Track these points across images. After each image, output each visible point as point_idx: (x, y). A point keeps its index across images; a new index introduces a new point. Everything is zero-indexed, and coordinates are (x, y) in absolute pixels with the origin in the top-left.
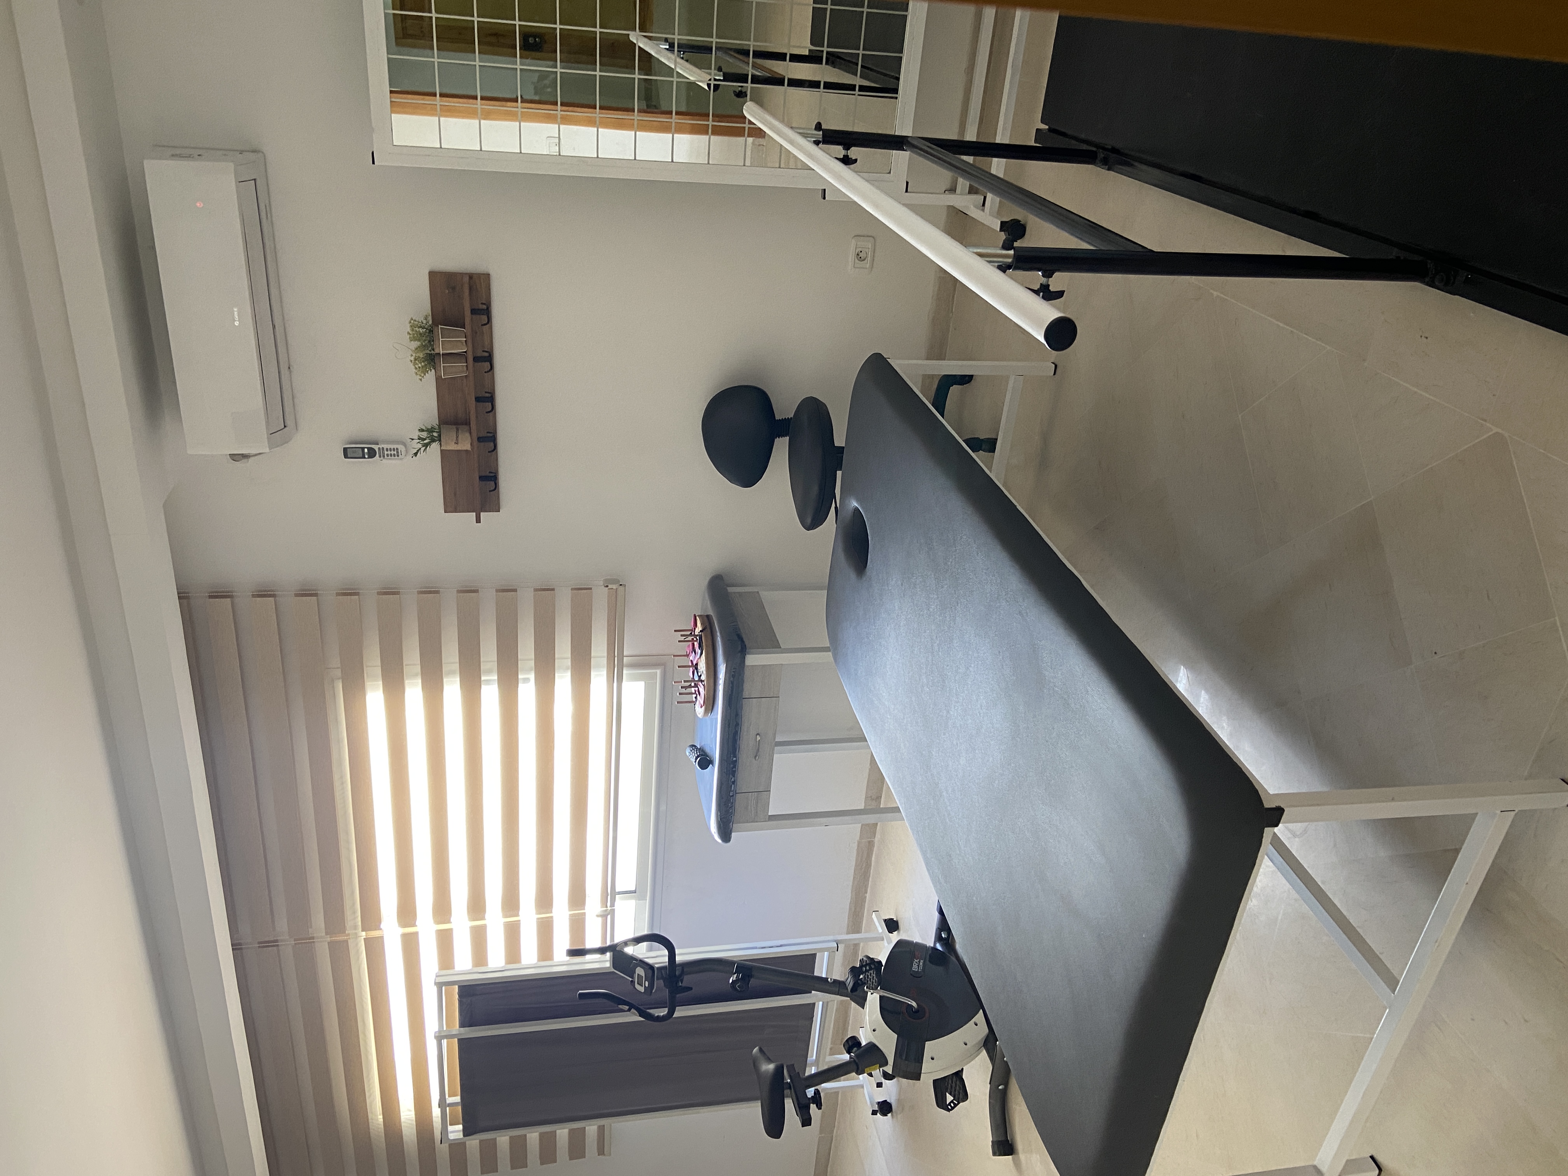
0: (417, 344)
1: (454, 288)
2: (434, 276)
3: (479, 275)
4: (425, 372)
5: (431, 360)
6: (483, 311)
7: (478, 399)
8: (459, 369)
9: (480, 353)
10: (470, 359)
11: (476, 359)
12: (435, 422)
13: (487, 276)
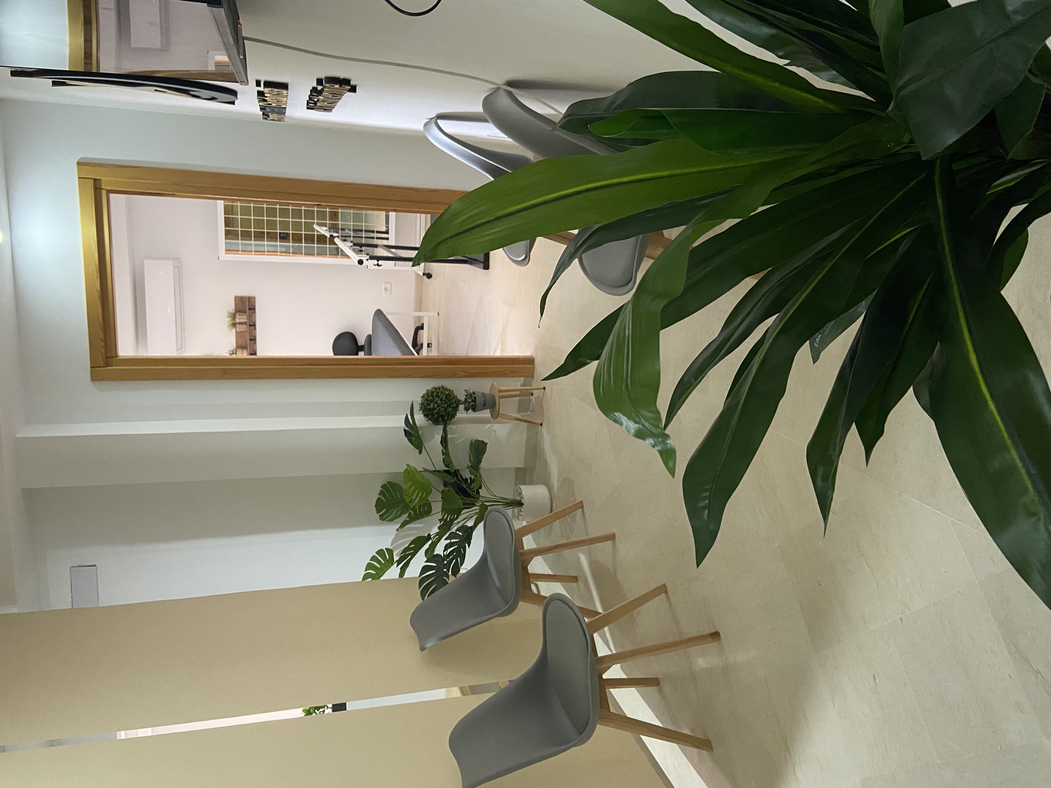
0: (229, 319)
1: (243, 301)
2: (236, 298)
3: (251, 297)
4: (232, 329)
5: (234, 325)
6: (252, 309)
7: (251, 340)
8: (243, 328)
9: (251, 323)
10: (248, 325)
11: (250, 325)
12: (235, 347)
13: (254, 298)
